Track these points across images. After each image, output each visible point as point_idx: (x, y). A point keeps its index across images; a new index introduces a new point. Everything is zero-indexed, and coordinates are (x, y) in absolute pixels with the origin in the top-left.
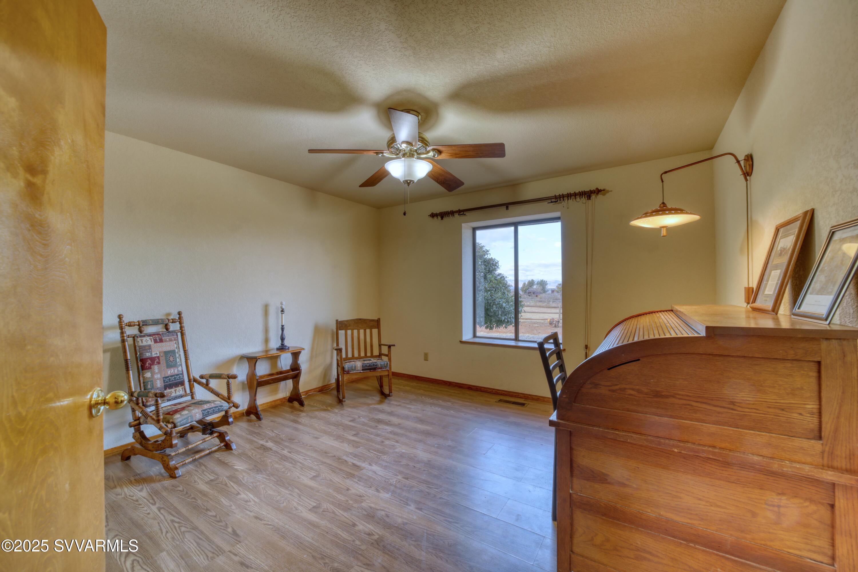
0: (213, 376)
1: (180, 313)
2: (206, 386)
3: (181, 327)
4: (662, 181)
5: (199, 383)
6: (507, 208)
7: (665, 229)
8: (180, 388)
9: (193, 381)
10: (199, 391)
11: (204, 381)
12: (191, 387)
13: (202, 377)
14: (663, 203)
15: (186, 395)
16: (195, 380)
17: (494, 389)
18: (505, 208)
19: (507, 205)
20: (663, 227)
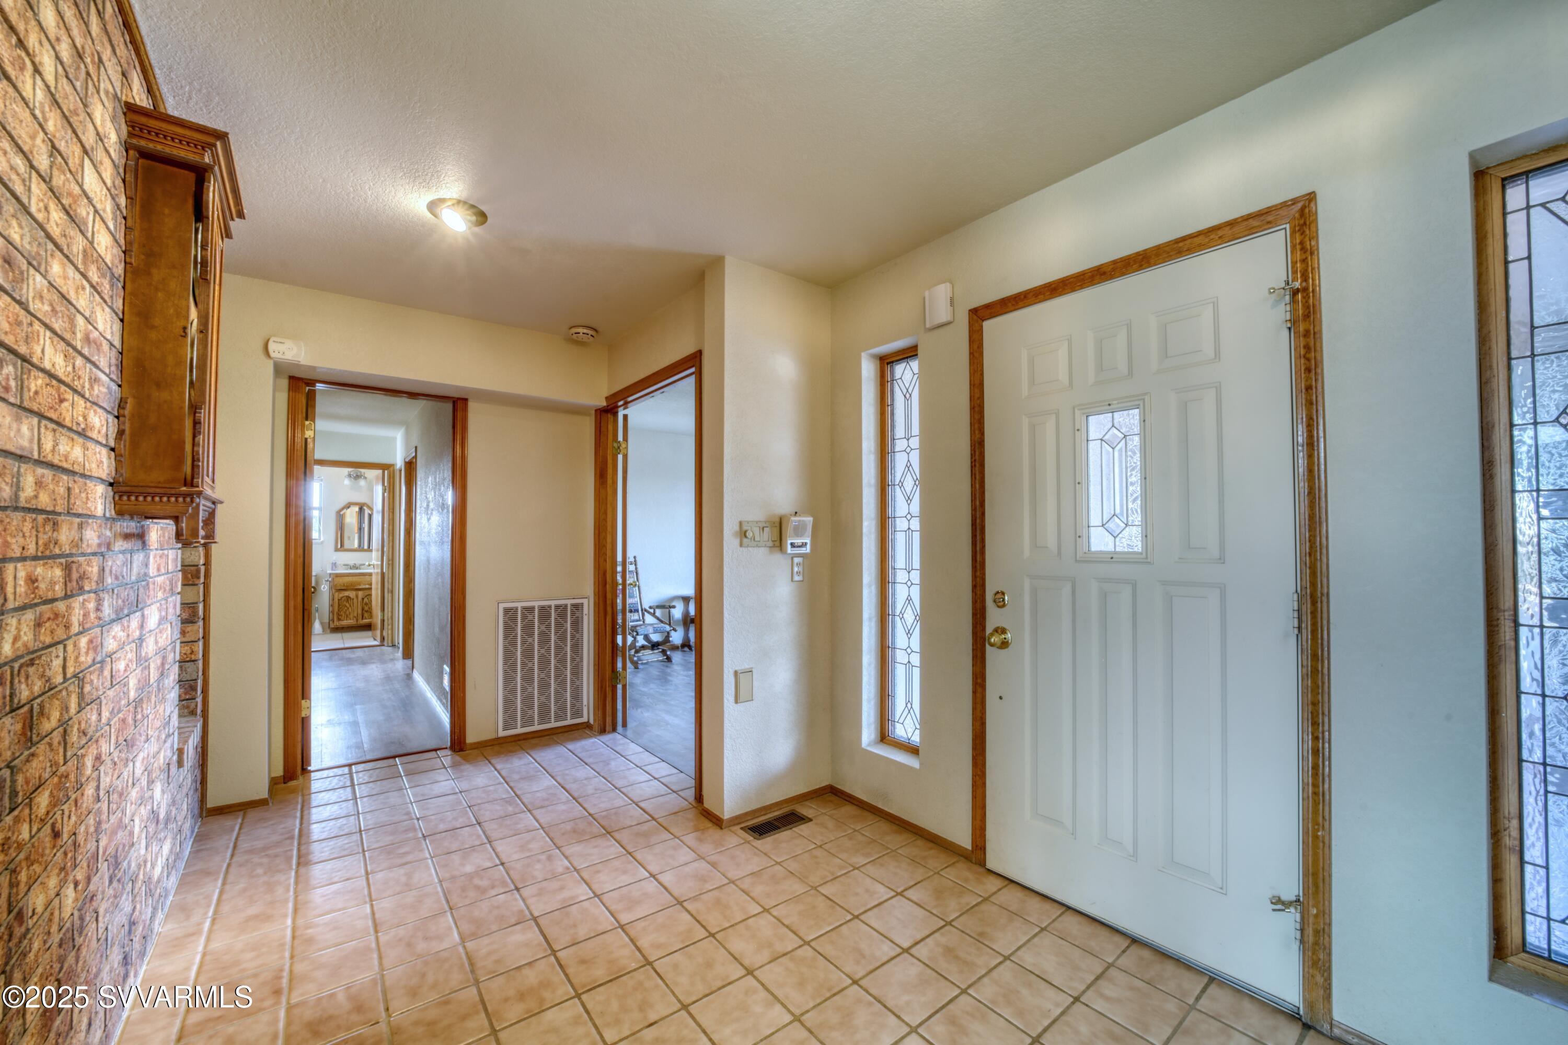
0: (658, 607)
1: (635, 557)
2: (654, 615)
3: (636, 568)
5: (649, 612)
8: (636, 614)
9: (644, 611)
10: (647, 616)
11: (652, 611)
12: (643, 615)
13: (650, 607)
15: (639, 620)
16: (646, 610)
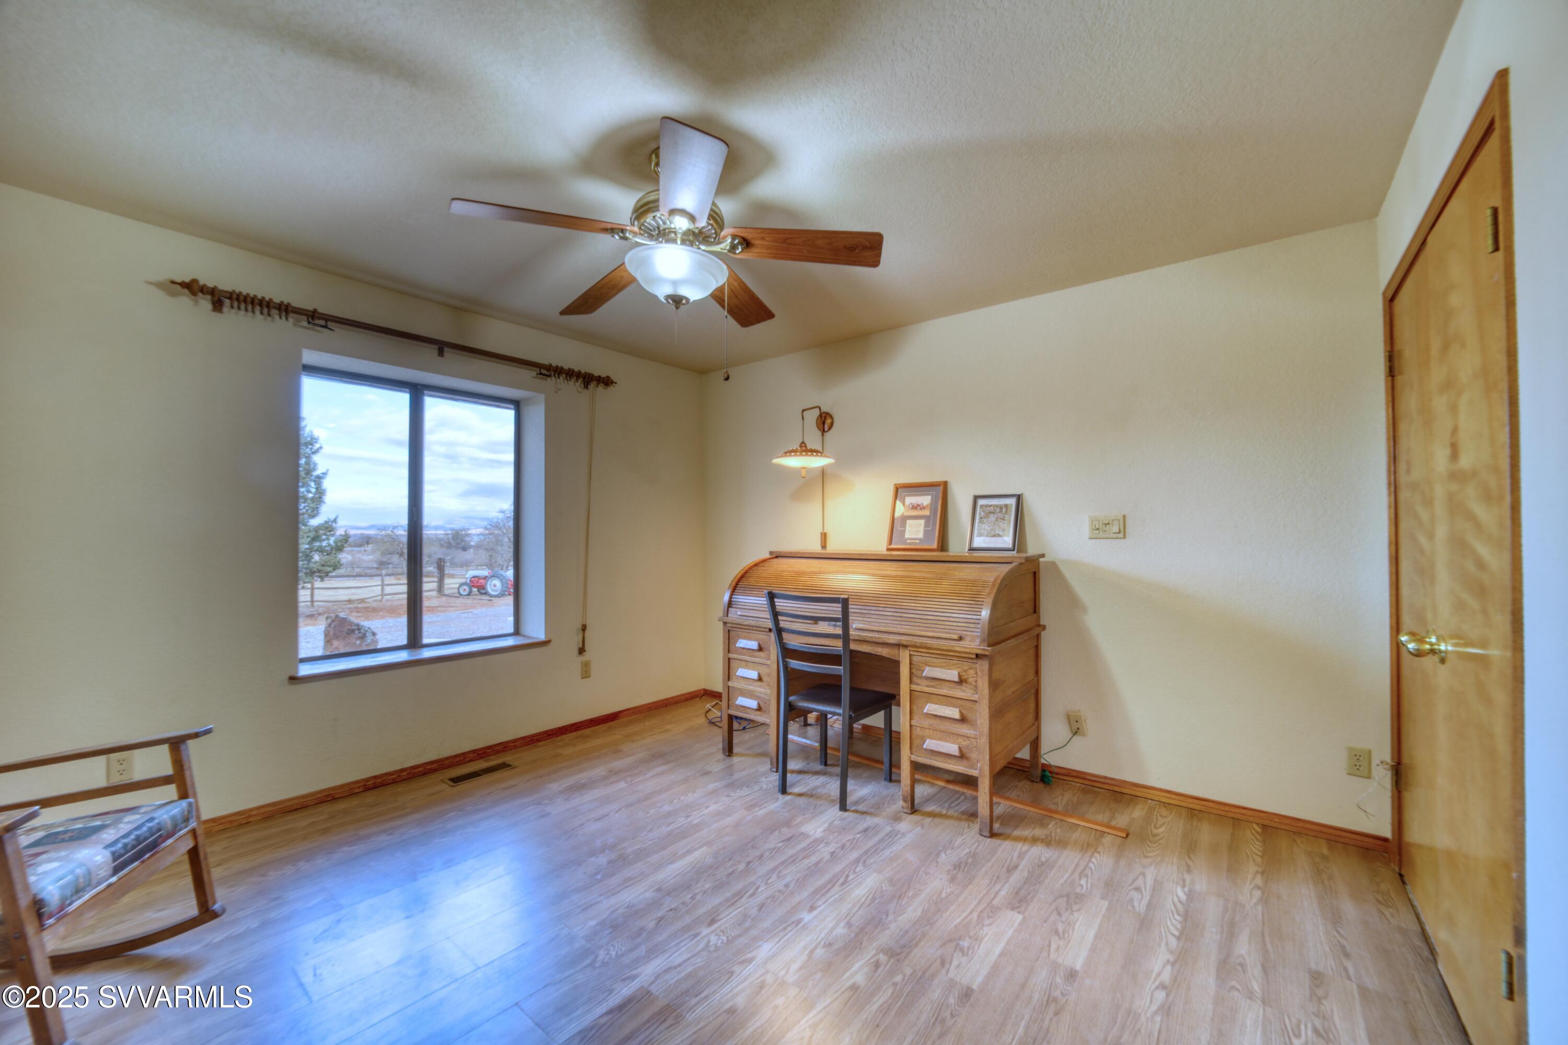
4: (803, 419)
6: (441, 353)
7: (805, 470)
14: (803, 442)
17: (402, 770)
18: (436, 352)
19: (442, 347)
20: (803, 468)
